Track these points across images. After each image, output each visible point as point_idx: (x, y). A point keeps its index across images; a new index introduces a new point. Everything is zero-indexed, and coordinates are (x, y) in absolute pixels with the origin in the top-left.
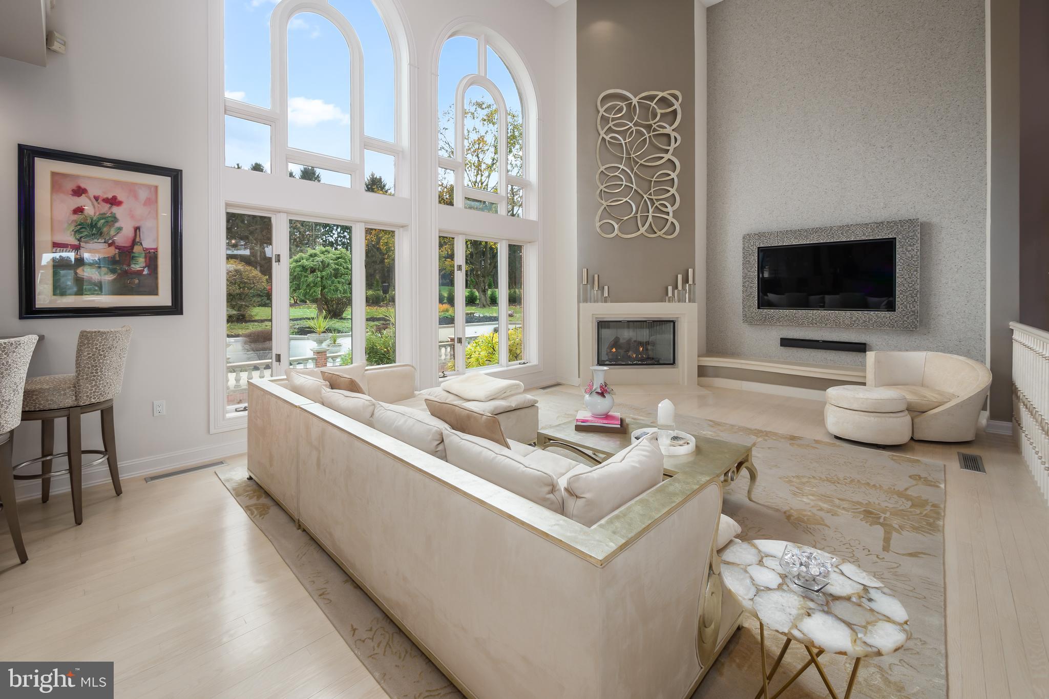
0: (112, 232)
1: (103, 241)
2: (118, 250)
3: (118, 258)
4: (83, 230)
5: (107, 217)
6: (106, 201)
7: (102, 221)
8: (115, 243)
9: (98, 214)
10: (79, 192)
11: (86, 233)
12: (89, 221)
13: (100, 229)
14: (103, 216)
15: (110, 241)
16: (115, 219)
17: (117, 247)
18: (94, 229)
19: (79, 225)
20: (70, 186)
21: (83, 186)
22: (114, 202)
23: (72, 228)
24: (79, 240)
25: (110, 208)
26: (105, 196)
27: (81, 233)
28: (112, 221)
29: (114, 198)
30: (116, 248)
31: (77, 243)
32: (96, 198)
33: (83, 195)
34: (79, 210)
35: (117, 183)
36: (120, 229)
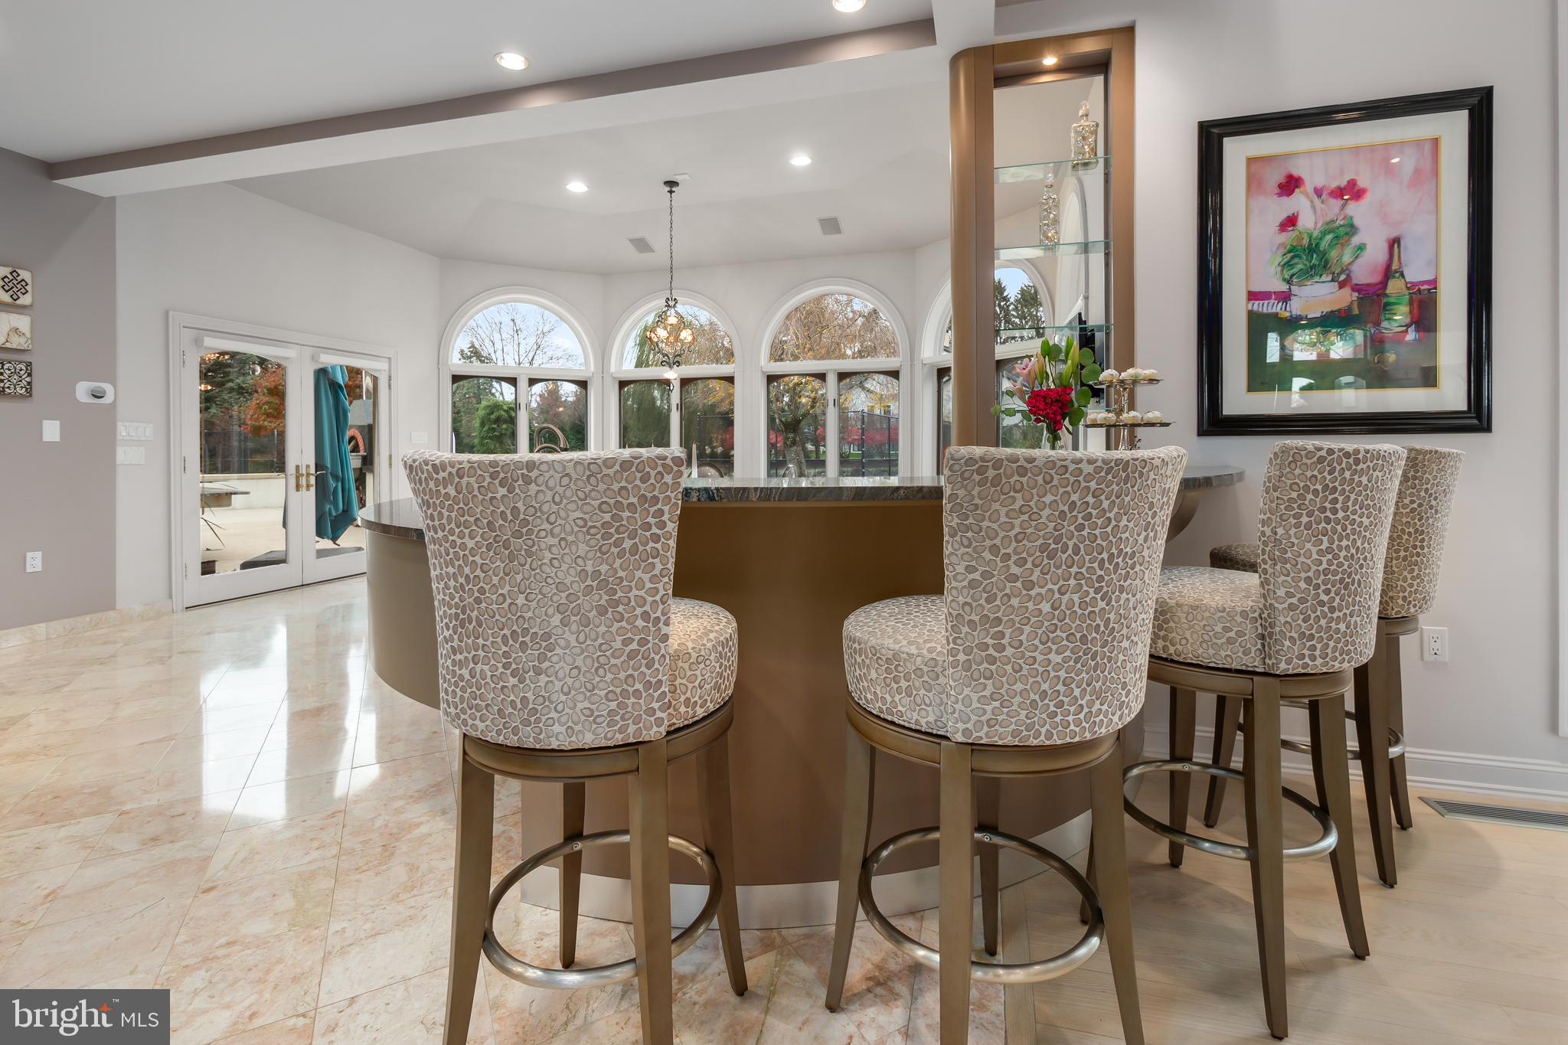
0: (1347, 258)
1: (1330, 278)
2: (1356, 294)
3: (1356, 311)
4: (1296, 260)
5: (1338, 228)
6: (1338, 193)
7: (1329, 237)
8: (1351, 279)
9: (1320, 224)
10: (1290, 185)
11: (1300, 266)
12: (1305, 242)
13: (1323, 255)
14: (1330, 228)
15: (1343, 277)
16: (1352, 229)
17: (1356, 288)
18: (1315, 256)
19: (1289, 252)
20: (1276, 177)
21: (1296, 173)
22: (1352, 191)
23: (1279, 259)
24: (1289, 282)
25: (1343, 207)
26: (1334, 185)
27: (1292, 266)
28: (1347, 234)
29: (1352, 183)
30: (1353, 290)
31: (1284, 287)
32: (1318, 192)
33: (1297, 190)
34: (1291, 222)
35: (1356, 150)
36: (1361, 248)
